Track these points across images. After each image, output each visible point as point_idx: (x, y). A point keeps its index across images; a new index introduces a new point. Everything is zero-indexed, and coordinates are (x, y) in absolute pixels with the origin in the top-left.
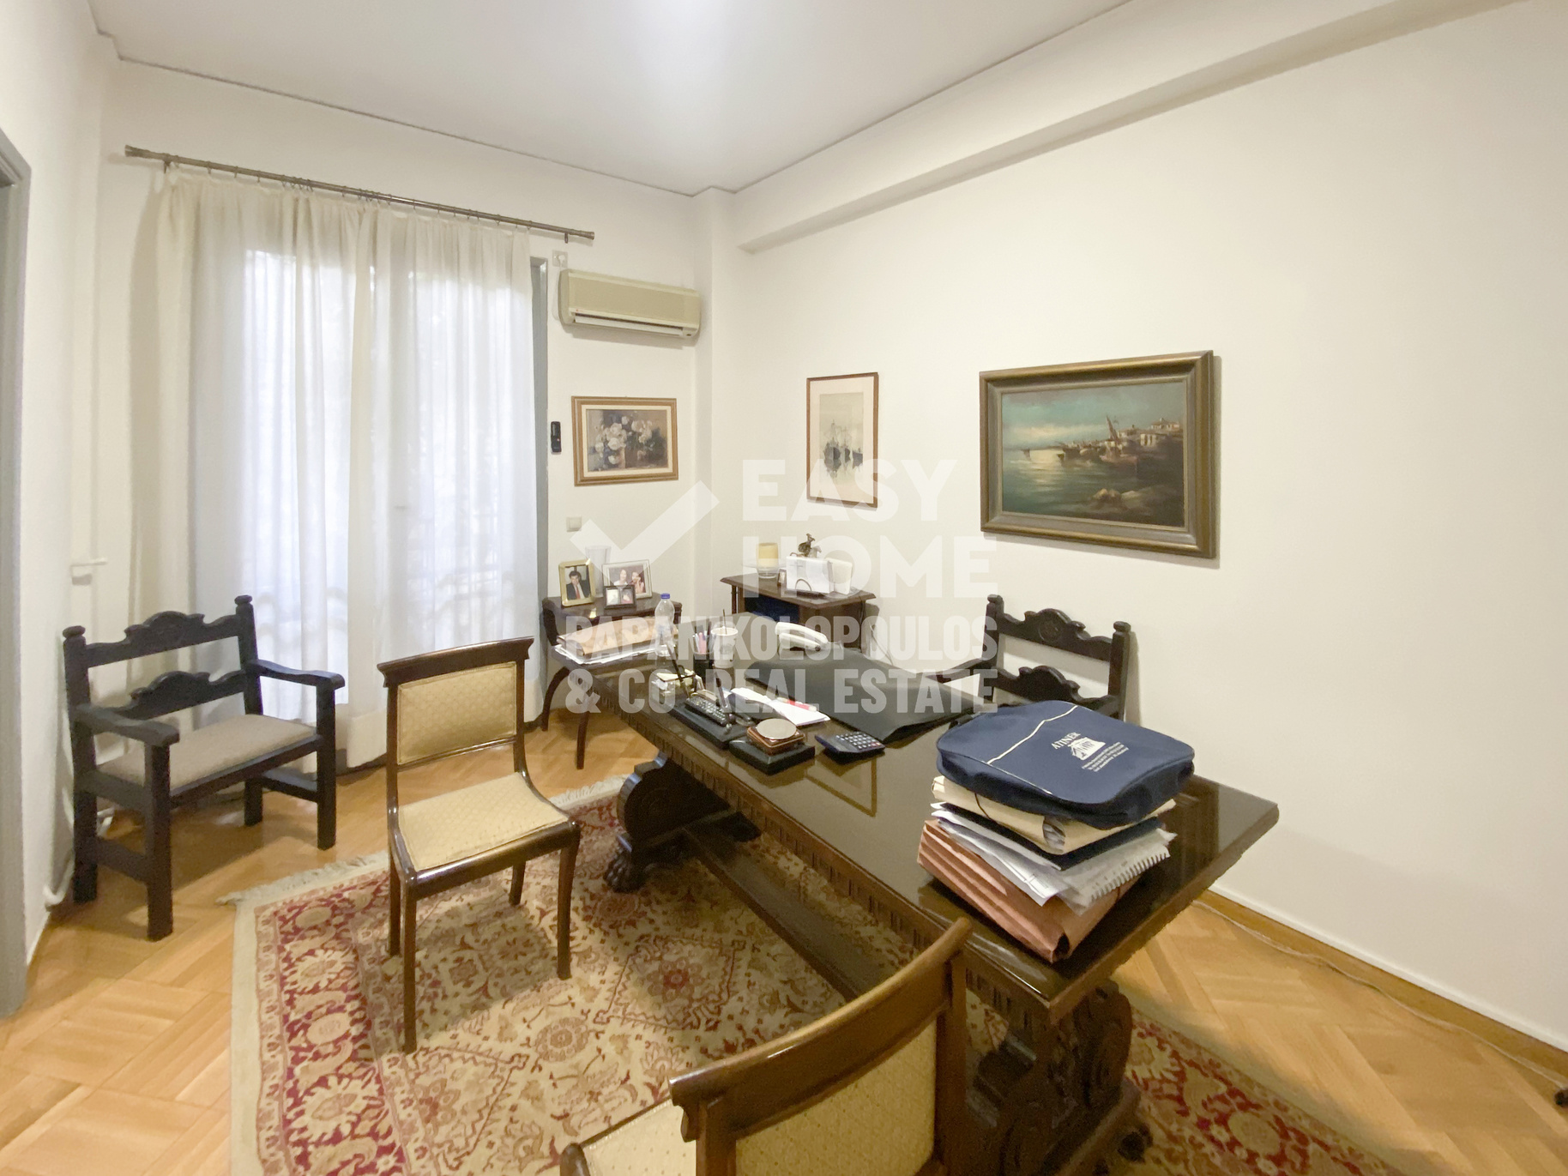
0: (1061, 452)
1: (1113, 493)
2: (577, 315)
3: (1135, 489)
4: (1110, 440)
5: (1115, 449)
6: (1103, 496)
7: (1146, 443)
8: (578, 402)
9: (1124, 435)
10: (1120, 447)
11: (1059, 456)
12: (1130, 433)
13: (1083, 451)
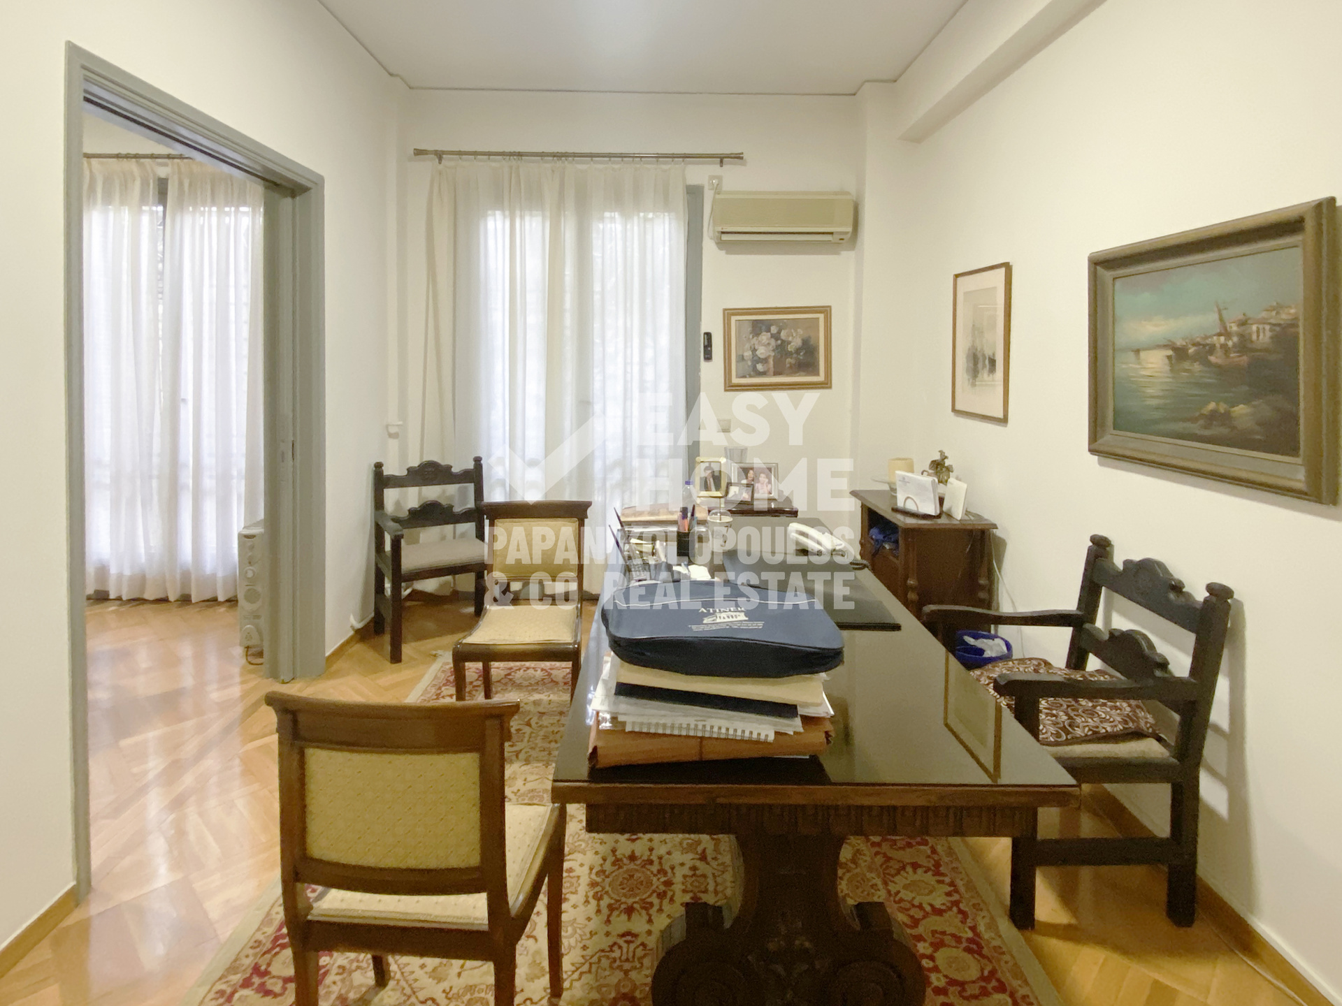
1: (1222, 408)
2: (723, 233)
3: (1246, 401)
4: (1219, 335)
5: (1224, 346)
7: (1258, 336)
8: (728, 314)
9: (1235, 328)
10: (1230, 343)
11: (1169, 357)
12: (1243, 323)
13: (1191, 350)
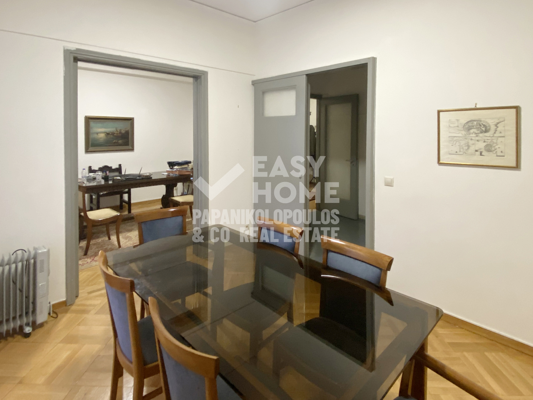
0: (106, 134)
3: (121, 140)
4: (116, 132)
6: (115, 142)
7: (123, 132)
9: (119, 131)
13: (111, 133)
